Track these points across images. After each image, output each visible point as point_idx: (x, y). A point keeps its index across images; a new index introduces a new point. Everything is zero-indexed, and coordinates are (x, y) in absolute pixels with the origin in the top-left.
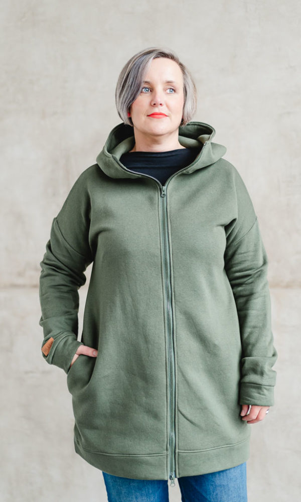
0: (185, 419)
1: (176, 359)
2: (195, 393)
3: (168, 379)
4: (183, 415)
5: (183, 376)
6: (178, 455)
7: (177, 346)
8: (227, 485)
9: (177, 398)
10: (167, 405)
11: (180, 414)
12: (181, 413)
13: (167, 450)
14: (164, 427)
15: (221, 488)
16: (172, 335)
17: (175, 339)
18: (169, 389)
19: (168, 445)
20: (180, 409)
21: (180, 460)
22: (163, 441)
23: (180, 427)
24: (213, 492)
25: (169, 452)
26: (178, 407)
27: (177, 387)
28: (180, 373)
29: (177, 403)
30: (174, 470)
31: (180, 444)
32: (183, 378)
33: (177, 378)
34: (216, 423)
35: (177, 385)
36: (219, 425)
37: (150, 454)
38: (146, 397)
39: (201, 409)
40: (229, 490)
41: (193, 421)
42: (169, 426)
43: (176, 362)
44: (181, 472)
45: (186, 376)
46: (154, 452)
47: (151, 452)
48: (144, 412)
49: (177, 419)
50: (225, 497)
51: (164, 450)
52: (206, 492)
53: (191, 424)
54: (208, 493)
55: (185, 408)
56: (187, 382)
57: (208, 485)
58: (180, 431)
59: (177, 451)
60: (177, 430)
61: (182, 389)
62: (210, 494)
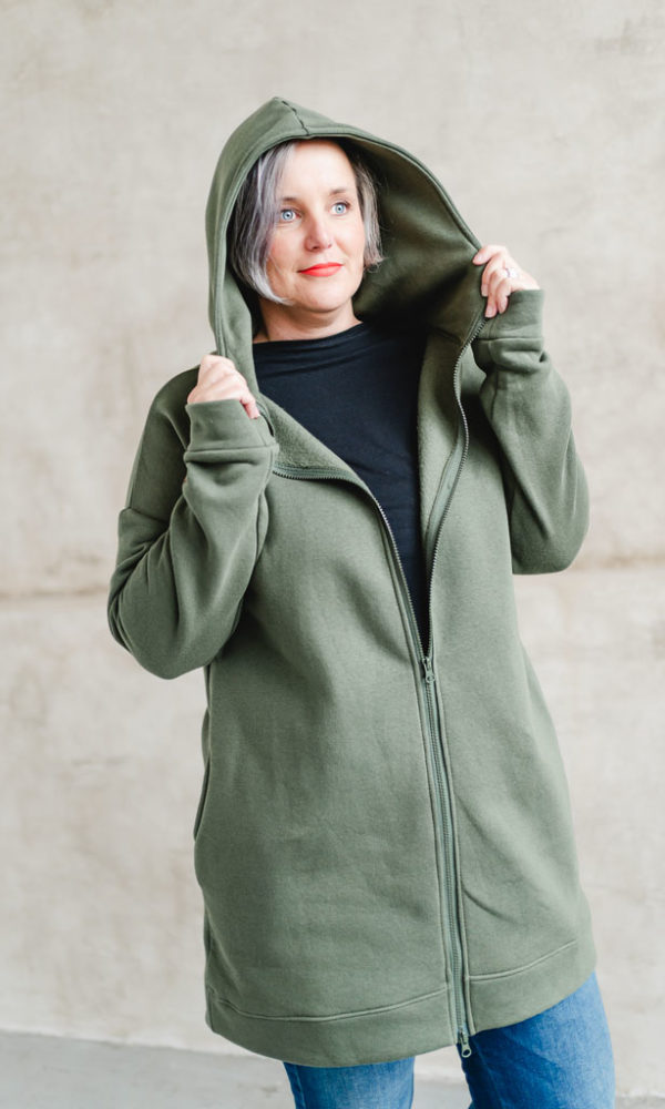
0: (478, 908)
1: (451, 782)
2: (495, 850)
3: (438, 829)
4: (475, 901)
5: (470, 817)
6: (471, 986)
7: (450, 754)
8: (581, 1017)
9: (458, 867)
10: (440, 883)
11: (467, 899)
12: (470, 897)
13: (447, 980)
14: (436, 931)
15: (569, 1026)
16: (437, 732)
17: (444, 740)
18: (441, 850)
19: (449, 969)
20: (468, 888)
21: (476, 996)
22: (439, 962)
23: (470, 927)
24: (556, 1041)
25: (452, 985)
26: (462, 885)
27: (457, 843)
28: (461, 812)
29: (459, 877)
30: (463, 1018)
31: (473, 963)
32: (468, 822)
33: (455, 823)
34: (542, 905)
35: (456, 839)
36: (547, 908)
37: (413, 998)
38: (393, 875)
39: (510, 881)
40: (585, 1028)
41: (497, 909)
42: (447, 930)
43: (452, 789)
44: (479, 1021)
45: (477, 818)
46: (421, 992)
47: (415, 994)
48: (391, 906)
49: (461, 911)
50: (581, 1044)
51: (441, 982)
52: (540, 1046)
53: (492, 916)
54: (544, 1045)
55: (477, 886)
56: (478, 829)
57: (543, 1028)
58: (471, 936)
59: (467, 978)
60: (464, 934)
61: (467, 844)
62: (549, 1047)
